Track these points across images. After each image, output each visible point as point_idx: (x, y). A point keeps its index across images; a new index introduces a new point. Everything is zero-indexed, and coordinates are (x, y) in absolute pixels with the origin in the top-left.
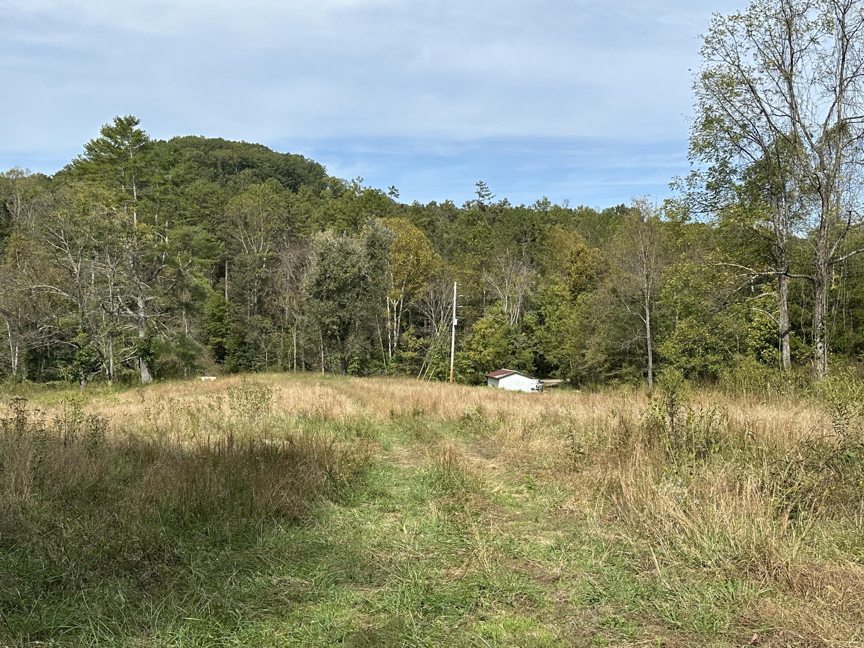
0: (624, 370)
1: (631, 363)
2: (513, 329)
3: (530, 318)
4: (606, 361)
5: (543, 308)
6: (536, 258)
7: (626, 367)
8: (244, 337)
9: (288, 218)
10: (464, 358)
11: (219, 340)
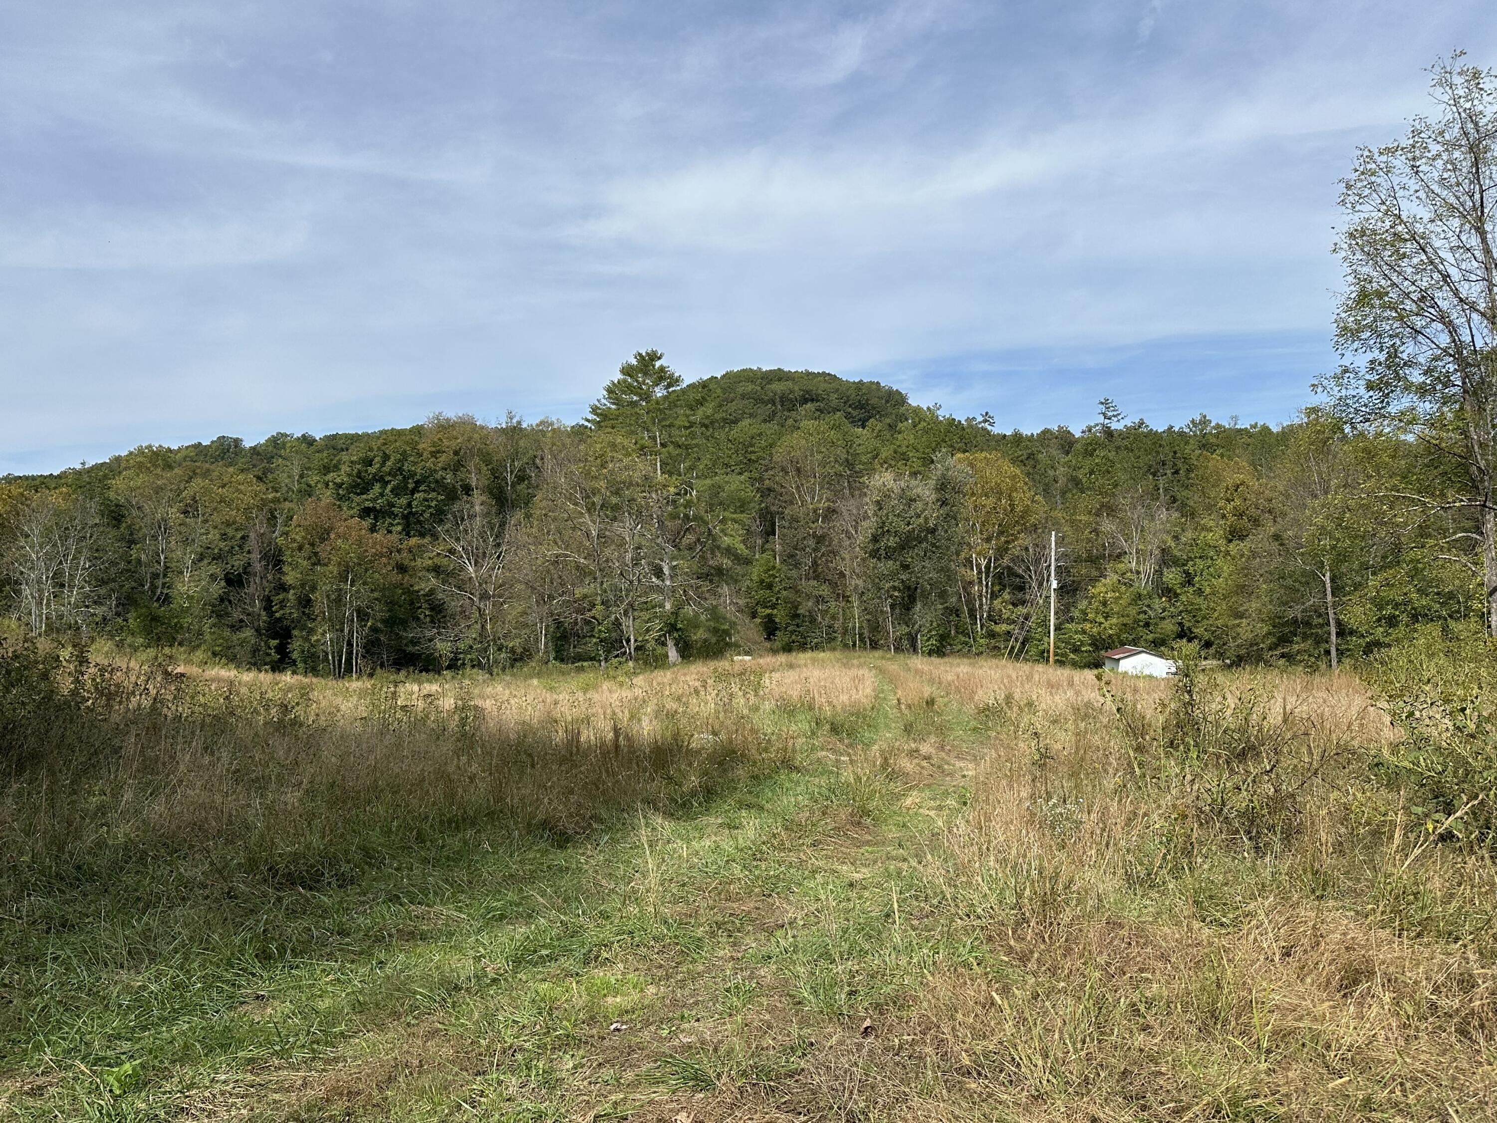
0: (1296, 647)
1: (1305, 638)
2: (1145, 592)
3: (1172, 576)
4: (1270, 634)
5: (1191, 563)
6: (1178, 497)
7: (1297, 643)
8: (797, 608)
9: (847, 460)
10: (1076, 632)
11: (769, 611)
